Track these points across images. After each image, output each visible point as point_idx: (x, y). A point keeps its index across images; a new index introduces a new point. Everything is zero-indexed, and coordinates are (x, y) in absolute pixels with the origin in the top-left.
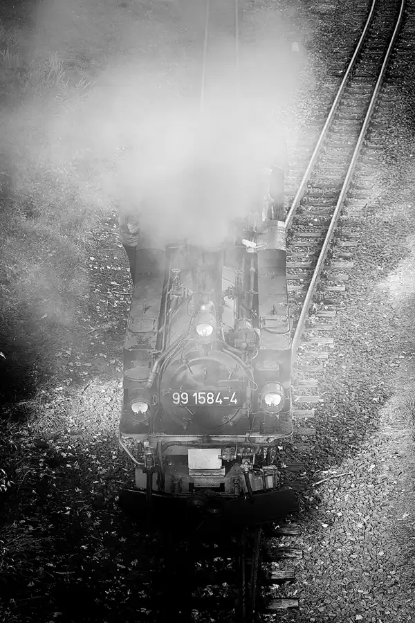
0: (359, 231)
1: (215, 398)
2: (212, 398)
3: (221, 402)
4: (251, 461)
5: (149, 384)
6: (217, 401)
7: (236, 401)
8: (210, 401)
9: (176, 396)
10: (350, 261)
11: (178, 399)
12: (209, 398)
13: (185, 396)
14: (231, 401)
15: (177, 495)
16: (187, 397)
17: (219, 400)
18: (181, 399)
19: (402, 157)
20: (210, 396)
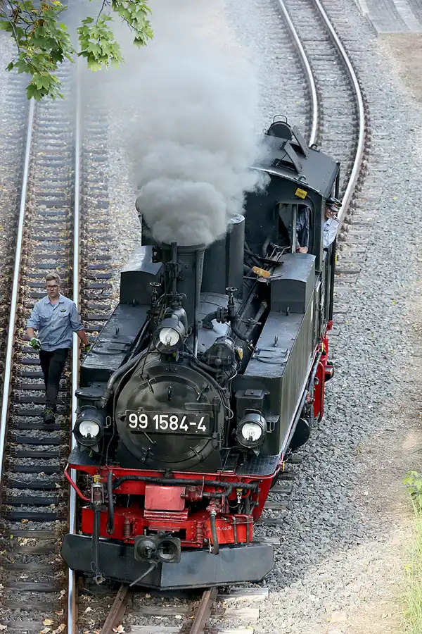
0: (278, 535)
1: (179, 423)
2: (175, 423)
3: (186, 428)
4: (221, 503)
5: (103, 403)
6: (181, 427)
7: (204, 428)
8: (174, 426)
9: (133, 418)
10: (262, 586)
11: (136, 421)
12: (172, 423)
13: (143, 419)
14: (199, 427)
15: (128, 539)
16: (146, 421)
17: (184, 425)
18: (139, 422)
19: (355, 409)
20: (174, 420)
